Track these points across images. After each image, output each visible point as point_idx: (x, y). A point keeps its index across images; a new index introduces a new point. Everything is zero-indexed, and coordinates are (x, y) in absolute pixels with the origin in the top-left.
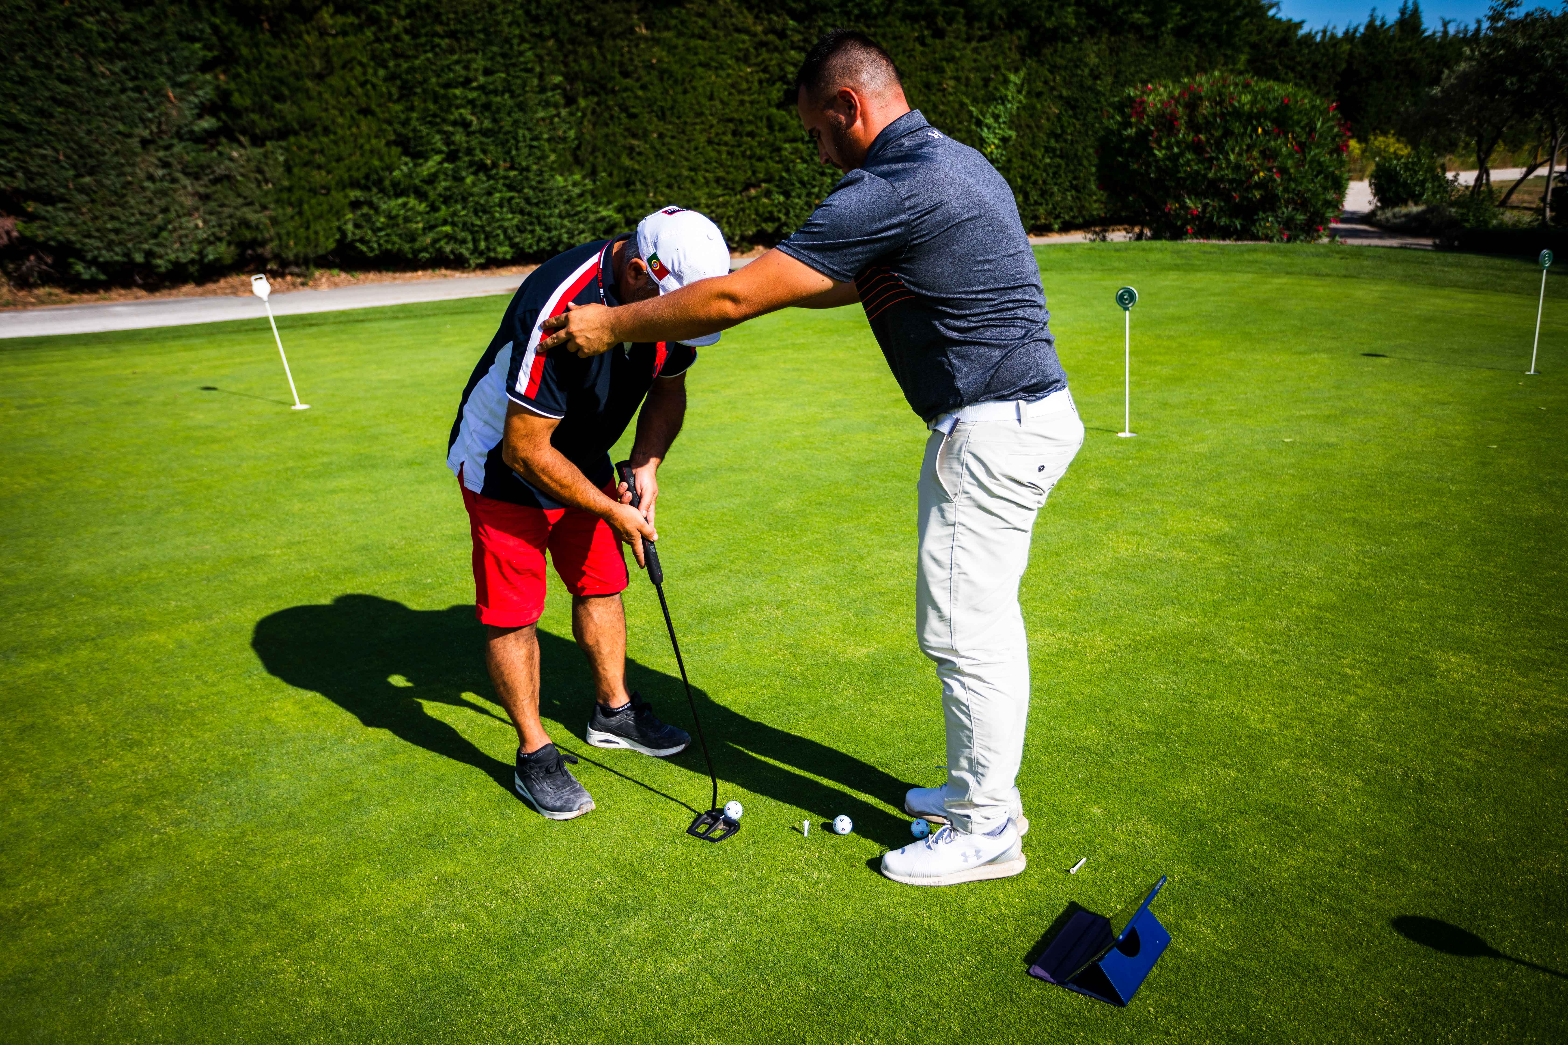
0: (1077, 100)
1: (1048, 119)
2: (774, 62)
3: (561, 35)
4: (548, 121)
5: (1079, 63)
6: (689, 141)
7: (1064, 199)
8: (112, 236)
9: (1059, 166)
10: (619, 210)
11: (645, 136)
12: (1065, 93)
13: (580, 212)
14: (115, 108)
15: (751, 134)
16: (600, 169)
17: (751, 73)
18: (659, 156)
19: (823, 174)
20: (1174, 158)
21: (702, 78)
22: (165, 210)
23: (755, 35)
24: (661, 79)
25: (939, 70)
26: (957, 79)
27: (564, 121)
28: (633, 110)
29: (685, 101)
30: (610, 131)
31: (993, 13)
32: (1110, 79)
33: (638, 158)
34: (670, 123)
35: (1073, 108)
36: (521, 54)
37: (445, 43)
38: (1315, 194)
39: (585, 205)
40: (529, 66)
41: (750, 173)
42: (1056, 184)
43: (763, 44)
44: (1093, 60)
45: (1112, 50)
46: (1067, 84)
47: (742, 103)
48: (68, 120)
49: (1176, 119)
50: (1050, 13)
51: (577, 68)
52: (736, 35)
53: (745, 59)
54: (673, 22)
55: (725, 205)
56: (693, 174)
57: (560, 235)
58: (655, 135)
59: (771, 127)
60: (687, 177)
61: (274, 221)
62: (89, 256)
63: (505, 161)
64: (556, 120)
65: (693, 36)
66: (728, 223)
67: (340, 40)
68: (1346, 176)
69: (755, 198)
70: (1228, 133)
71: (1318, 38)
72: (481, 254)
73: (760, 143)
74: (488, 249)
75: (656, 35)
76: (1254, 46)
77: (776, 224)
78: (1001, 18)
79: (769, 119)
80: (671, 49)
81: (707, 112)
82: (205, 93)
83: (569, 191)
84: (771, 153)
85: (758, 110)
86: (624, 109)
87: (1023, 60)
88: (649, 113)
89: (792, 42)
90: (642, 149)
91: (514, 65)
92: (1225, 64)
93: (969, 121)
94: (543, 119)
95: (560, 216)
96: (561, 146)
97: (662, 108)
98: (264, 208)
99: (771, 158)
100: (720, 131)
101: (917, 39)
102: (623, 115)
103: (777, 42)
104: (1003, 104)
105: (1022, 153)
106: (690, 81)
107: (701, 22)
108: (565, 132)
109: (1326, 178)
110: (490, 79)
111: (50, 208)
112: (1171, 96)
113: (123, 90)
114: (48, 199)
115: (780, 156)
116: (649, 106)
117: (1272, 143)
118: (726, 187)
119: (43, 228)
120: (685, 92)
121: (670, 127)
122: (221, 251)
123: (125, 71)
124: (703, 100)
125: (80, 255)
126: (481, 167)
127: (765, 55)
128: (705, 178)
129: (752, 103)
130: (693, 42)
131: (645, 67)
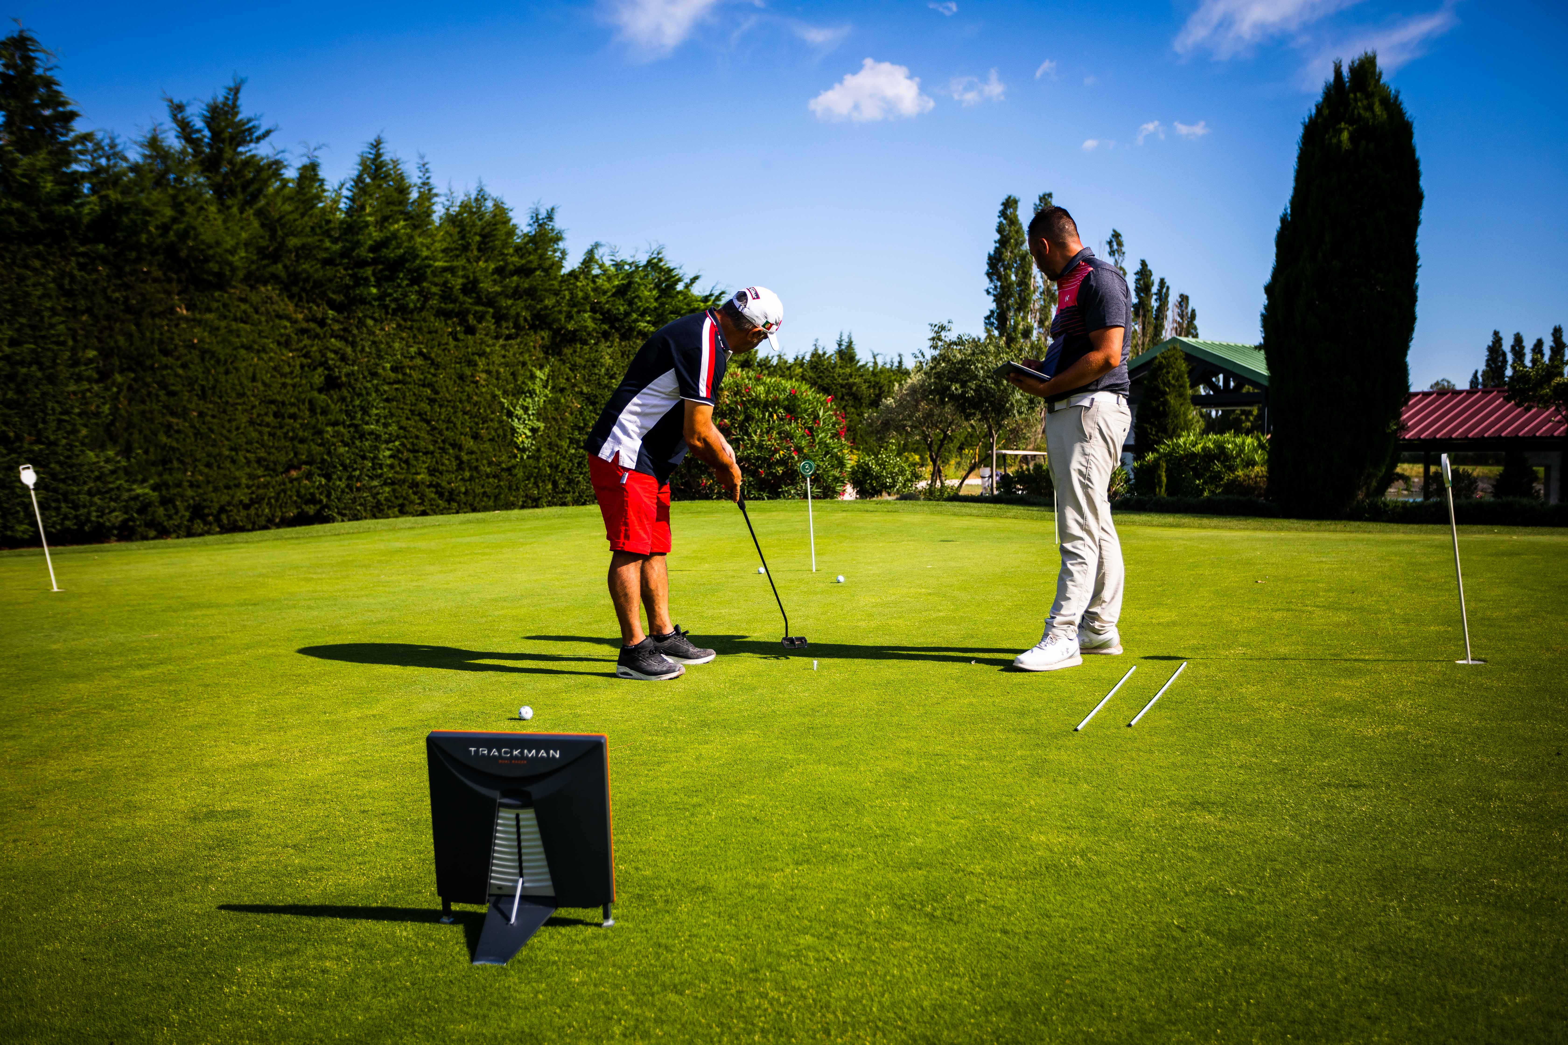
0: (596, 396)
1: (571, 414)
2: (315, 348)
3: (96, 311)
4: (79, 396)
5: (595, 363)
6: (229, 421)
10: (154, 488)
11: (184, 414)
12: (585, 390)
13: (112, 489)
15: (293, 416)
16: (136, 445)
17: (293, 357)
18: (197, 434)
19: (364, 458)
21: (244, 360)
23: (294, 322)
24: (203, 360)
25: (472, 364)
26: (488, 372)
27: (97, 395)
28: (173, 388)
29: (227, 381)
30: (147, 408)
31: (518, 314)
33: (177, 436)
34: (211, 402)
35: (593, 404)
36: (52, 326)
39: (118, 482)
40: (62, 338)
41: (292, 455)
42: (581, 473)
43: (303, 331)
44: (608, 361)
46: (587, 382)
50: (569, 317)
51: (112, 344)
52: (277, 321)
53: (286, 344)
54: (215, 305)
55: (266, 486)
56: (233, 453)
57: (89, 513)
58: (195, 414)
59: (312, 410)
60: (228, 456)
63: (30, 434)
64: (88, 394)
65: (235, 319)
66: (269, 504)
69: (296, 479)
70: (749, 418)
73: (302, 425)
75: (198, 316)
77: (318, 507)
78: (526, 320)
79: (311, 402)
80: (214, 330)
81: (249, 393)
83: (101, 467)
84: (313, 435)
85: (300, 393)
86: (163, 386)
87: (547, 359)
88: (189, 392)
89: (332, 330)
90: (181, 427)
91: (43, 337)
93: (501, 412)
94: (74, 393)
95: (90, 493)
96: (93, 421)
97: (203, 387)
99: (313, 440)
100: (262, 412)
101: (451, 333)
102: (162, 393)
103: (318, 330)
104: (531, 396)
105: (550, 444)
106: (232, 363)
107: (243, 306)
108: (98, 407)
110: (17, 350)
115: (322, 439)
116: (189, 385)
117: (788, 427)
118: (267, 468)
120: (227, 372)
121: (211, 406)
124: (245, 382)
127: (306, 342)
128: (246, 458)
129: (294, 386)
130: (234, 326)
131: (186, 347)
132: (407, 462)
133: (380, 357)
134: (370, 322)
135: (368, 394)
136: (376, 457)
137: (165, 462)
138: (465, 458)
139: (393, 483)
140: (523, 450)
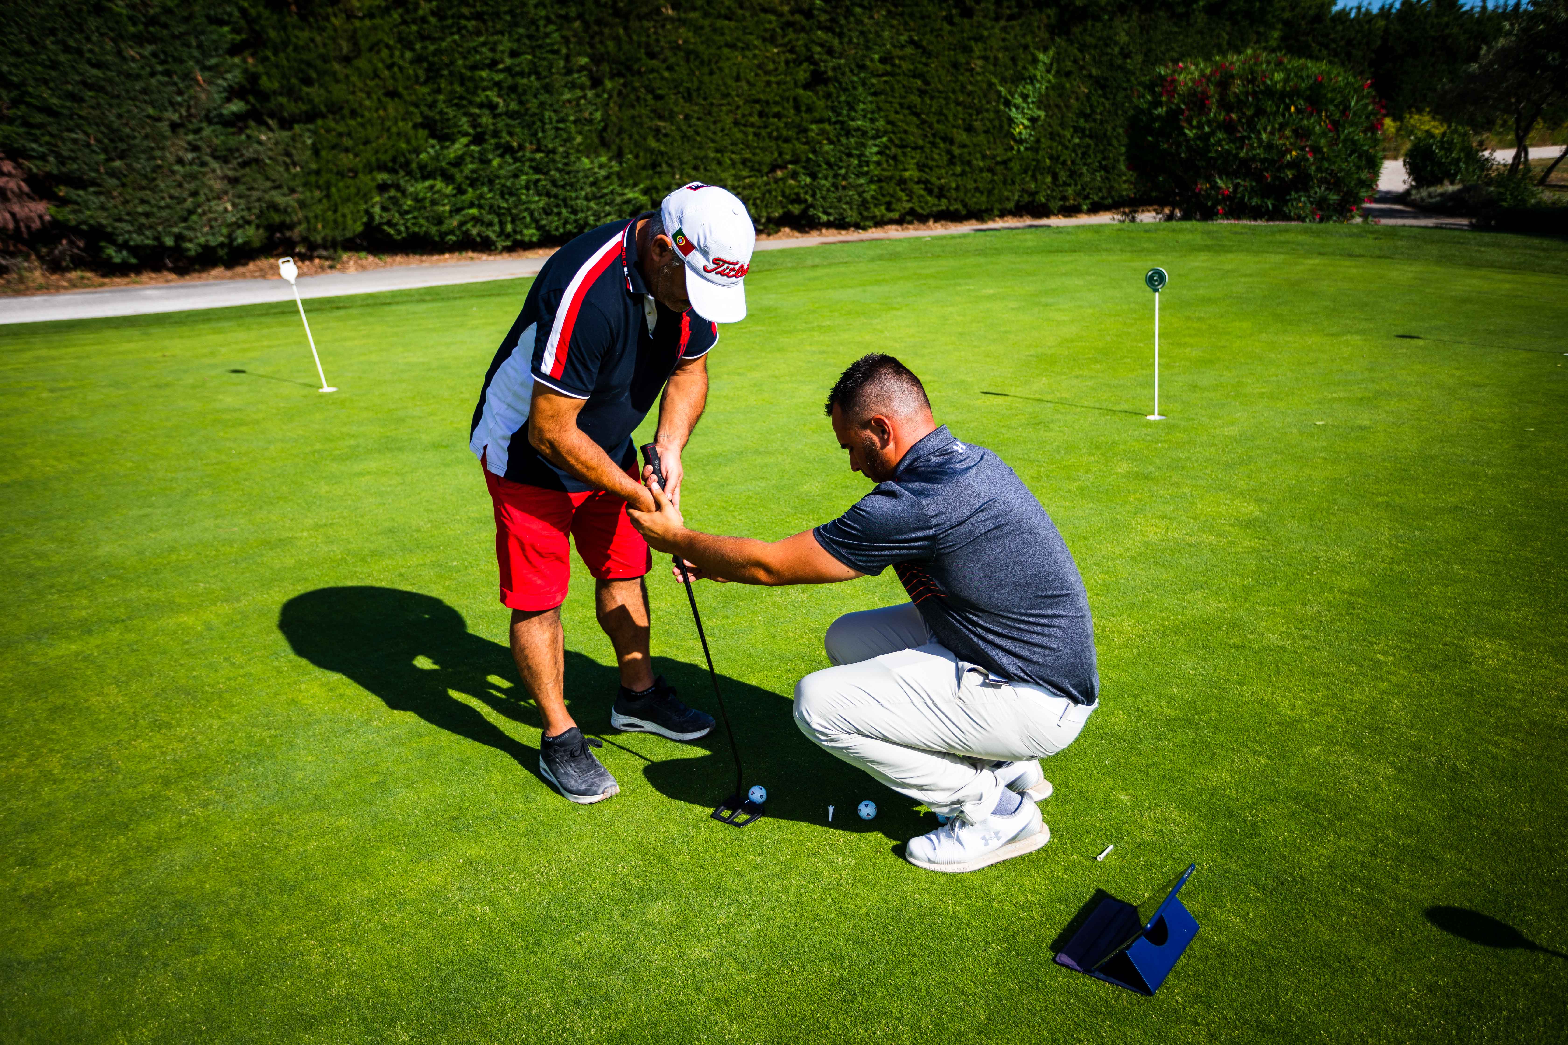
0: (1106, 79)
1: (1077, 99)
2: (800, 42)
3: (587, 17)
4: (574, 103)
5: (1108, 41)
6: (715, 123)
7: (1094, 180)
8: (143, 220)
9: (1088, 146)
10: (645, 192)
11: (671, 117)
12: (1094, 72)
13: (606, 194)
14: (144, 91)
15: (778, 115)
16: (627, 151)
17: (778, 53)
18: (685, 137)
19: (849, 155)
20: (1205, 138)
21: (728, 59)
22: (195, 194)
23: (781, 15)
24: (688, 61)
25: (967, 50)
26: (985, 58)
27: (590, 103)
28: (659, 92)
29: (711, 82)
30: (636, 113)
32: (1140, 58)
33: (664, 140)
34: (697, 104)
35: (1103, 87)
36: (547, 35)
37: (471, 25)
38: (1349, 173)
39: (611, 188)
40: (556, 47)
41: (776, 155)
42: (1085, 164)
43: (789, 24)
44: (1123, 38)
45: (1142, 28)
46: (1097, 62)
47: (768, 83)
48: (99, 104)
49: (1208, 98)
51: (603, 50)
52: (762, 15)
53: (772, 40)
54: (699, 3)
55: (751, 186)
56: (719, 155)
57: (587, 217)
58: (681, 117)
59: (797, 108)
60: (714, 159)
61: (302, 204)
62: (120, 240)
63: (531, 143)
64: (583, 101)
65: (719, 16)
66: (756, 204)
67: (367, 22)
68: (1380, 154)
69: (781, 179)
70: (1260, 112)
71: (1353, 15)
72: (508, 236)
73: (786, 124)
74: (515, 232)
75: (683, 15)
76: (1287, 23)
77: (803, 206)
79: (795, 99)
80: (698, 29)
81: (734, 93)
82: (234, 77)
83: (595, 173)
84: (798, 133)
85: (784, 91)
86: (650, 90)
87: (1053, 40)
88: (675, 94)
89: (819, 21)
90: (668, 131)
91: (540, 47)
92: (1258, 42)
93: (998, 102)
94: (569, 101)
95: (587, 199)
96: (587, 128)
97: (688, 89)
98: (292, 191)
99: (798, 139)
100: (746, 112)
101: (945, 18)
102: (649, 97)
103: (804, 22)
104: (1032, 83)
105: (1051, 134)
106: (717, 62)
108: (591, 114)
109: (1360, 157)
110: (517, 61)
111: (81, 193)
112: (1203, 75)
113: (153, 74)
114: (79, 183)
115: (807, 137)
116: (676, 87)
117: (1305, 122)
118: (752, 169)
119: (74, 212)
120: (711, 73)
121: (696, 108)
122: (250, 234)
123: (154, 55)
124: (730, 82)
125: (111, 239)
126: (507, 150)
127: (792, 35)
128: (731, 159)
129: (778, 83)
130: (720, 23)
131: (672, 48)
132: (895, 158)
133: (868, 48)
134: (858, 10)
135: (855, 88)
136: (861, 155)
137: (654, 166)
138: (957, 151)
139: (880, 180)
140: (1021, 142)
